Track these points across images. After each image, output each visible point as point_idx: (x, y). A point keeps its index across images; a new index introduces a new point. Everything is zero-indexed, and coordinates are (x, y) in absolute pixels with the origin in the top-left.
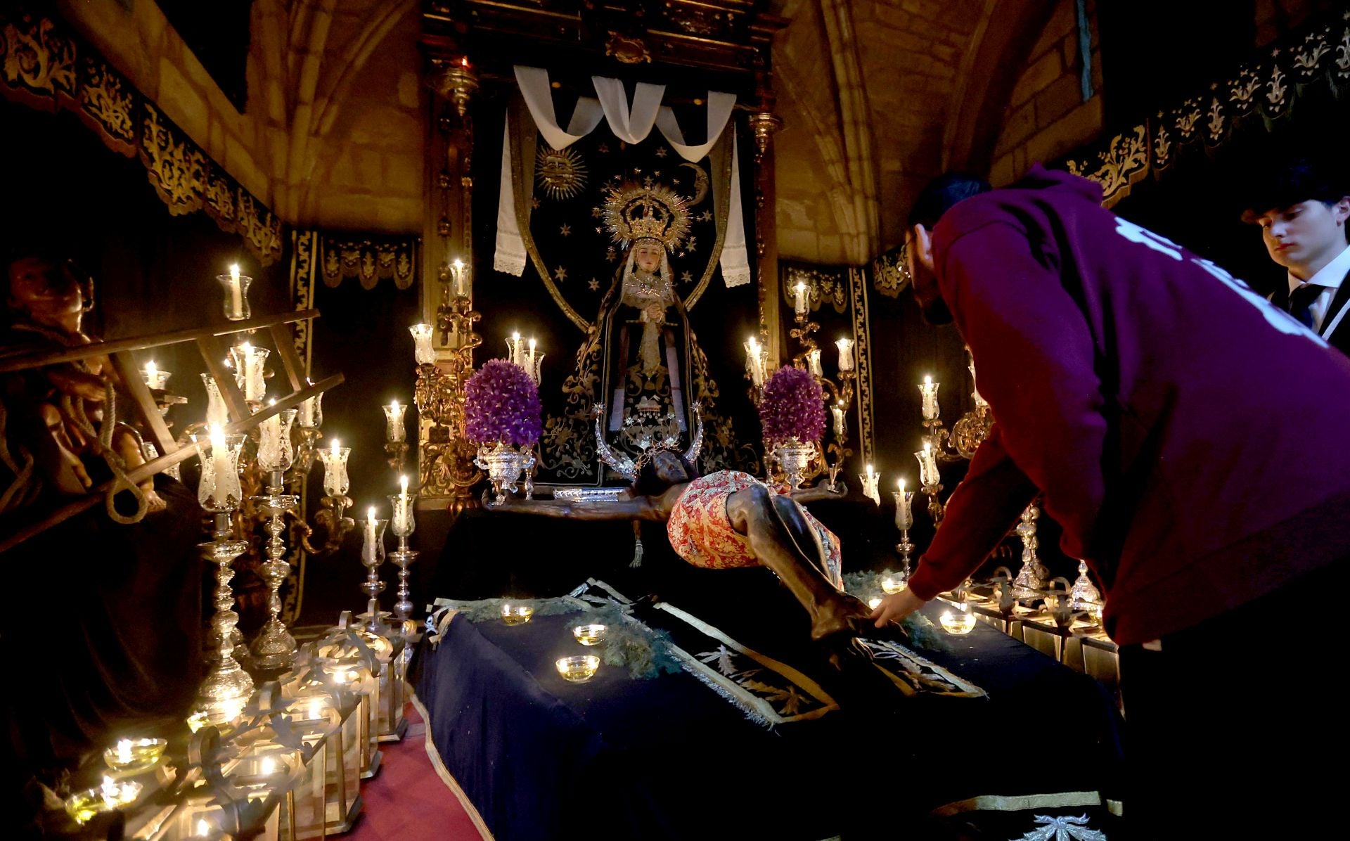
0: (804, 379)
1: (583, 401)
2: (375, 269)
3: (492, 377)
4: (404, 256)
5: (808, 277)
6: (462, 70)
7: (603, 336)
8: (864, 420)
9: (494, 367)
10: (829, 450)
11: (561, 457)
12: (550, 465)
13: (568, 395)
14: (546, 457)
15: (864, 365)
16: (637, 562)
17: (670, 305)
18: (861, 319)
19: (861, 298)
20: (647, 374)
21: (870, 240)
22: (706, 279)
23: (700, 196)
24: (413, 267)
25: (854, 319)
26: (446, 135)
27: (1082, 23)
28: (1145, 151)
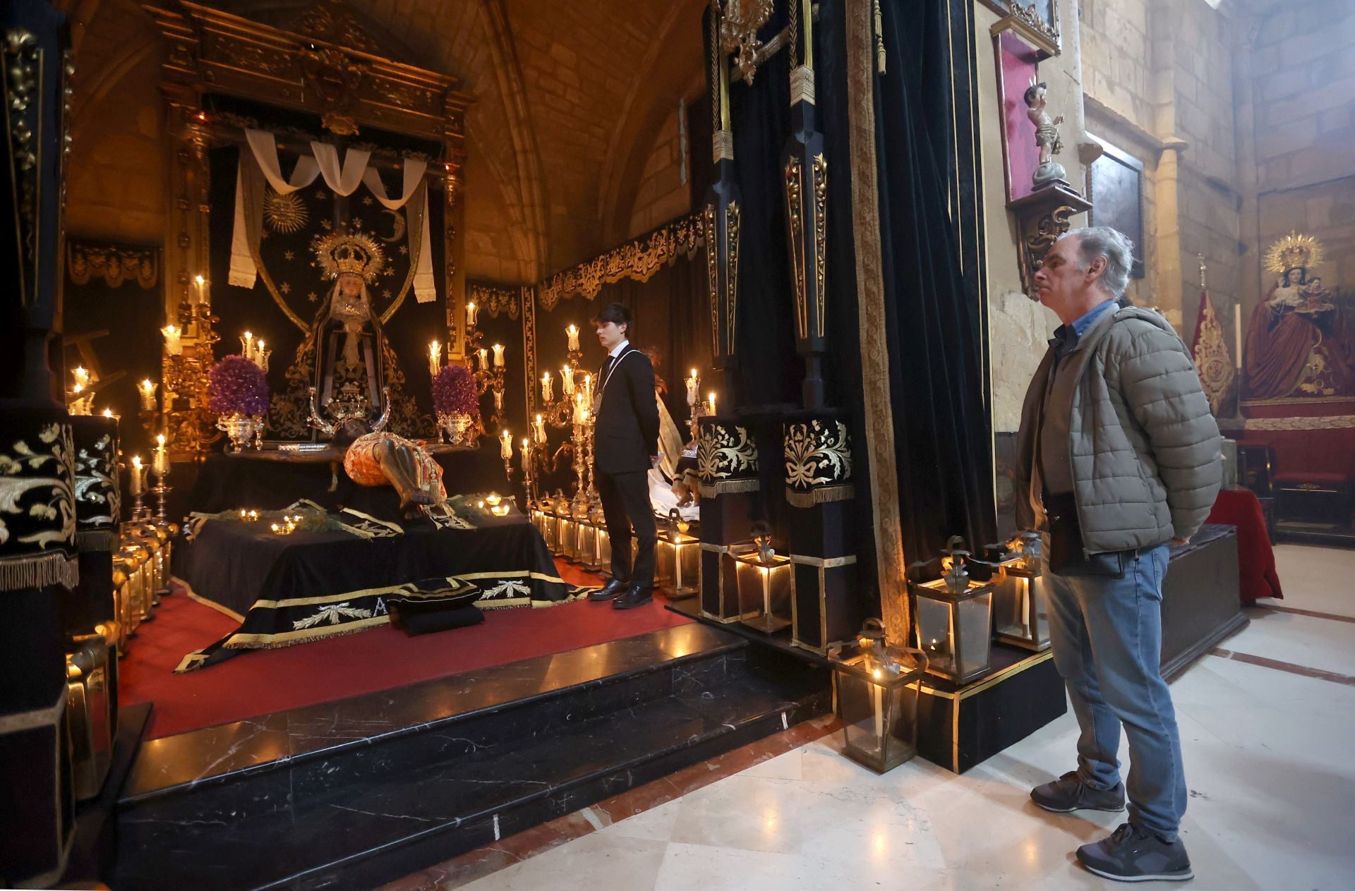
1: (301, 385)
2: (119, 271)
3: (230, 368)
4: (147, 262)
5: (475, 296)
6: (199, 125)
7: (316, 340)
9: (232, 361)
11: (284, 424)
12: (275, 429)
13: (290, 379)
14: (273, 423)
18: (529, 324)
20: (350, 368)
21: (540, 265)
23: (398, 235)
24: (155, 272)
25: (526, 326)
26: (183, 165)
27: (682, 131)
28: (666, 246)
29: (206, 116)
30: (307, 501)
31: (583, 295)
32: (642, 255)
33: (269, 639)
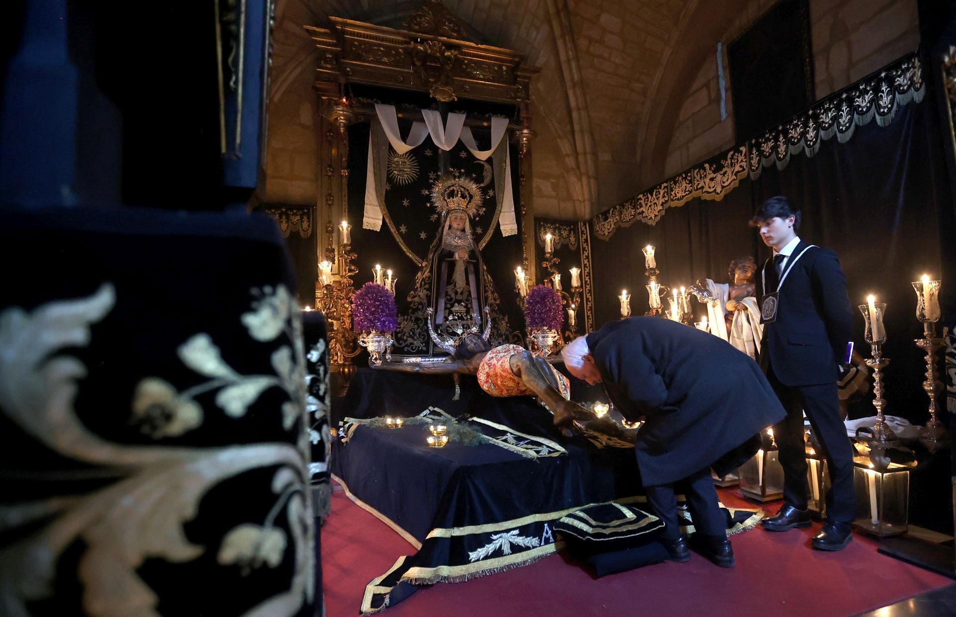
0: (551, 292)
1: (420, 307)
2: (288, 226)
3: (369, 293)
4: (305, 218)
5: (553, 228)
6: (343, 106)
7: (432, 268)
8: (588, 317)
9: (370, 287)
10: (566, 335)
11: (407, 340)
12: (400, 344)
13: (411, 303)
14: (398, 339)
15: (588, 282)
16: (456, 397)
17: (471, 249)
18: (586, 253)
19: (586, 241)
20: (458, 290)
21: (592, 204)
22: (491, 231)
23: (487, 181)
24: (311, 224)
25: (582, 254)
26: (330, 143)
27: (721, 72)
28: (746, 161)
29: (347, 100)
30: (436, 409)
31: (643, 222)
32: (714, 176)
33: (445, 570)
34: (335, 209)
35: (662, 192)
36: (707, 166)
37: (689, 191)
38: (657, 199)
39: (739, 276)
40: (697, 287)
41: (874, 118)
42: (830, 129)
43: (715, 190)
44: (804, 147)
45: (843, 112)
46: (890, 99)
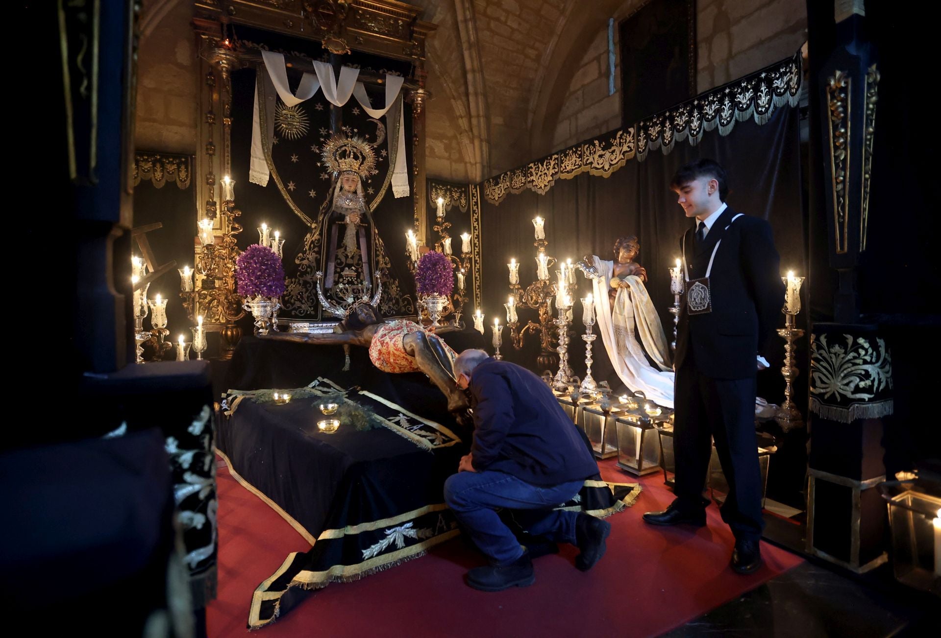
0: (442, 258)
1: (309, 270)
2: (163, 175)
3: (254, 256)
4: (183, 167)
5: (445, 190)
6: (225, 49)
7: (321, 230)
8: (476, 278)
9: (255, 250)
10: (455, 298)
11: (294, 303)
12: (287, 308)
13: (299, 265)
14: (285, 302)
15: (477, 245)
16: (346, 368)
17: (363, 212)
18: (476, 216)
19: (476, 203)
20: (349, 254)
21: (483, 167)
22: (383, 192)
23: (380, 140)
24: (189, 175)
25: (472, 216)
26: (211, 86)
27: (611, 47)
28: (633, 143)
29: (230, 42)
30: (325, 380)
31: (533, 190)
32: (603, 153)
33: (338, 570)
34: (216, 159)
35: (552, 163)
36: (596, 142)
37: (578, 165)
38: (548, 169)
39: (623, 255)
40: (584, 263)
41: (753, 115)
42: (713, 121)
43: (603, 167)
44: (688, 136)
45: (726, 106)
46: (768, 100)
